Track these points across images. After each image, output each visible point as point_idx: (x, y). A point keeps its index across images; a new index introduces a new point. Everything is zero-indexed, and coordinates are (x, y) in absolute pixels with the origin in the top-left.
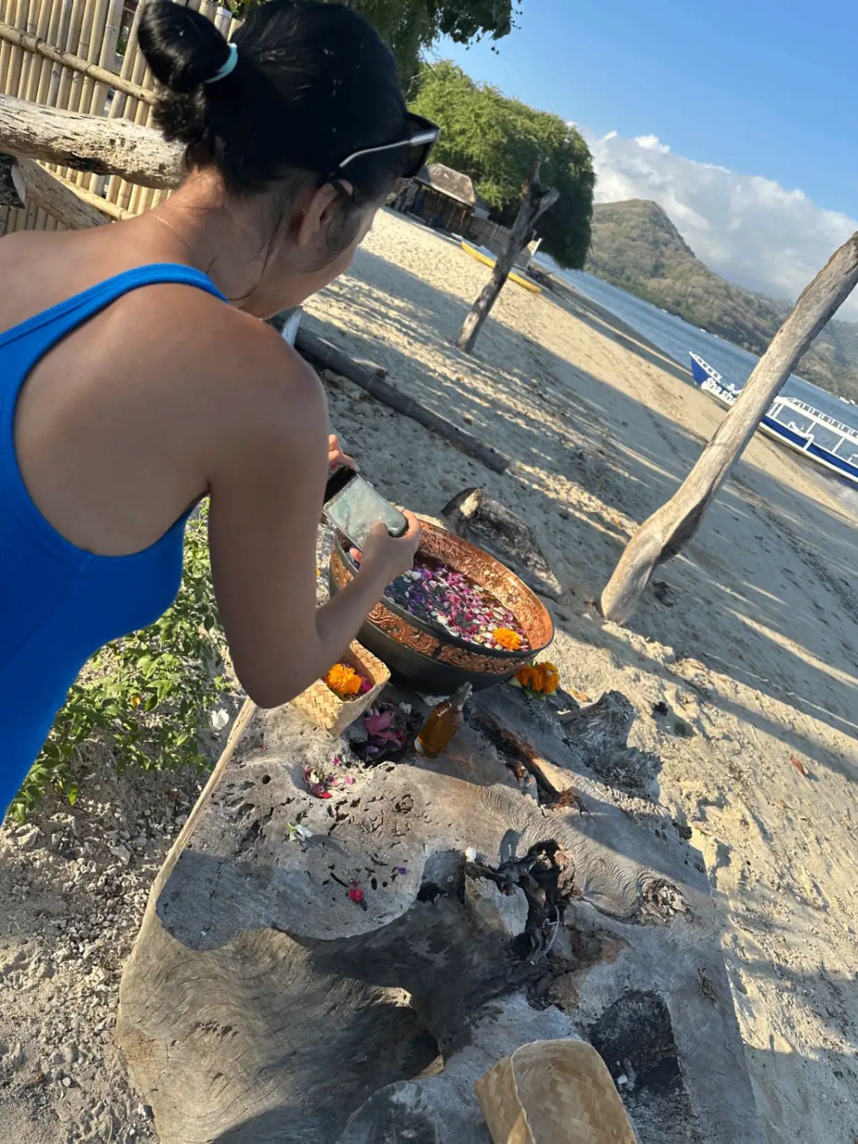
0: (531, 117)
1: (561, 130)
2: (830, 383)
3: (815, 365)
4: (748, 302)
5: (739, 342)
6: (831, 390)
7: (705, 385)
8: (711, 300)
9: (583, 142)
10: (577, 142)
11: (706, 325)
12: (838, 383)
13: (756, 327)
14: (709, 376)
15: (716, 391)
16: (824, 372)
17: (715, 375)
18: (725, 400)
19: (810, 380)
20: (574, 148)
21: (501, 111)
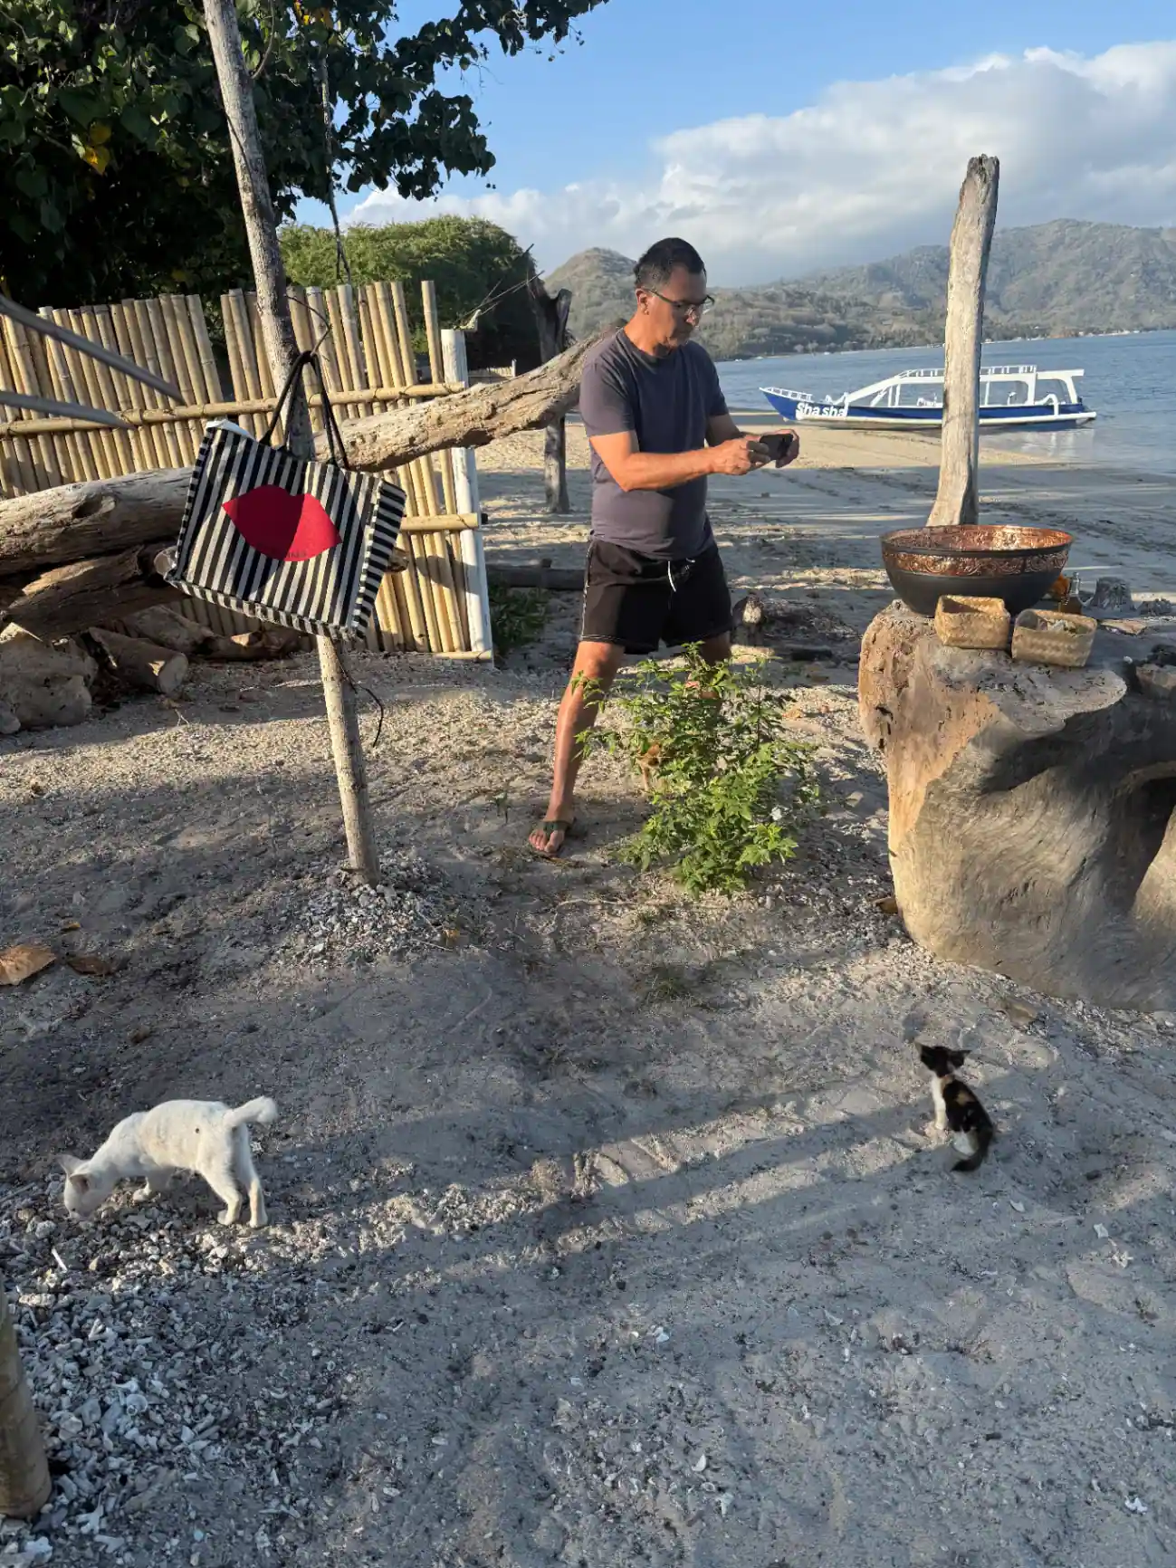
0: (419, 232)
1: (462, 228)
2: (921, 334)
3: (891, 326)
4: (772, 298)
5: (789, 349)
6: (928, 342)
7: (800, 415)
8: (728, 321)
9: (495, 227)
10: (487, 231)
11: (741, 352)
12: (930, 330)
13: (798, 321)
14: (798, 402)
15: (815, 414)
16: (907, 327)
17: (804, 397)
18: (830, 417)
19: (897, 345)
20: (487, 239)
21: (386, 245)
